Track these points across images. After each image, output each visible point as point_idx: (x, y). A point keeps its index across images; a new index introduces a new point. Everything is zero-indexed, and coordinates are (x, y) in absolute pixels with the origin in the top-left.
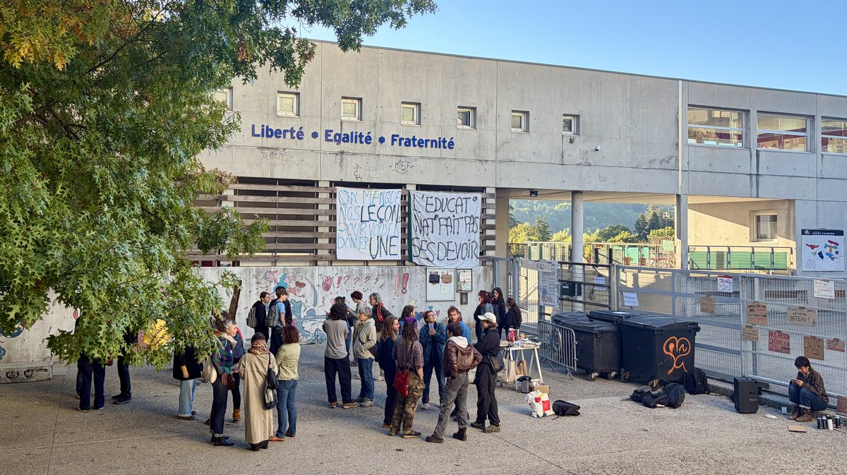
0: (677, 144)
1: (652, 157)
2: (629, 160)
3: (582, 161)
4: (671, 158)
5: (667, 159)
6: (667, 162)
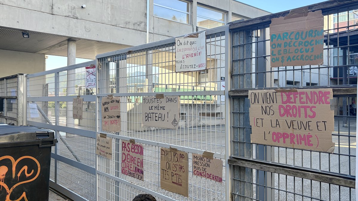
0: (146, 14)
1: (128, 20)
2: (109, 20)
3: (70, 14)
4: (141, 23)
5: (139, 23)
6: (139, 25)
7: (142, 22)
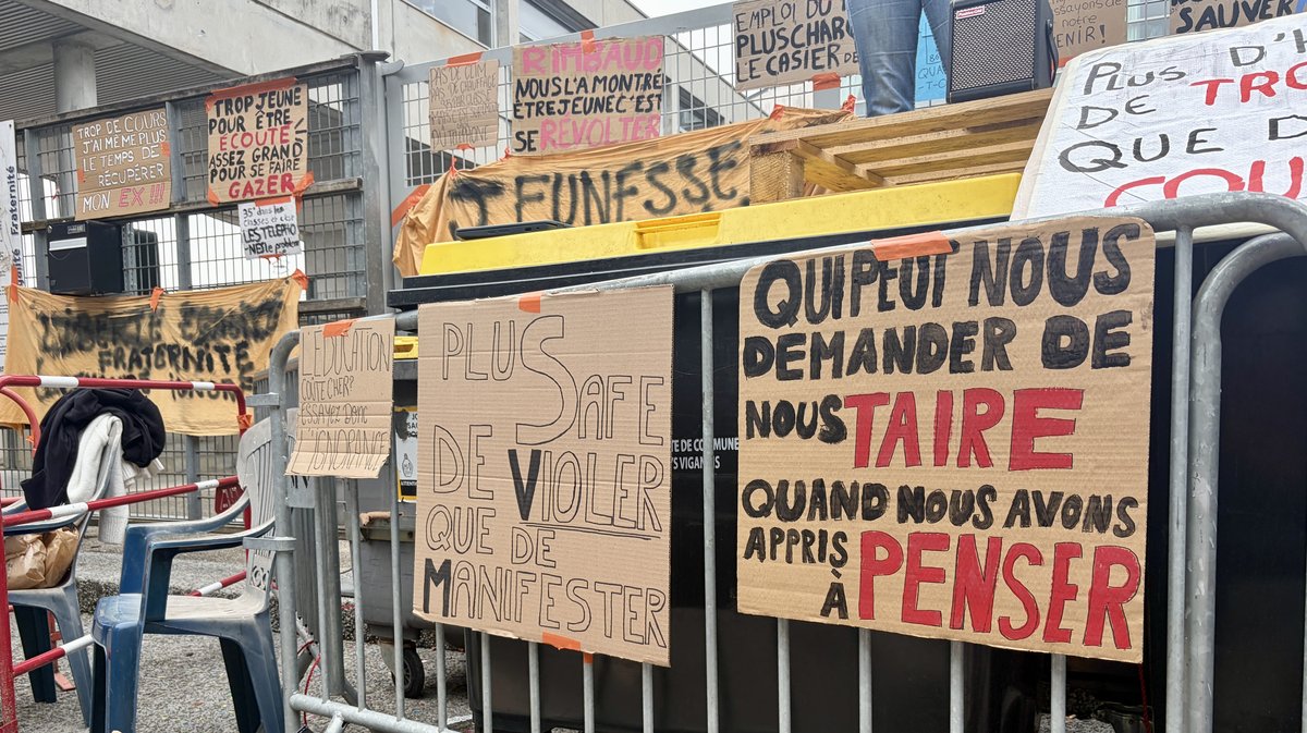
4: (353, 12)
5: (345, 13)
6: (346, 20)
7: (356, 11)
